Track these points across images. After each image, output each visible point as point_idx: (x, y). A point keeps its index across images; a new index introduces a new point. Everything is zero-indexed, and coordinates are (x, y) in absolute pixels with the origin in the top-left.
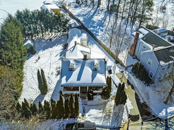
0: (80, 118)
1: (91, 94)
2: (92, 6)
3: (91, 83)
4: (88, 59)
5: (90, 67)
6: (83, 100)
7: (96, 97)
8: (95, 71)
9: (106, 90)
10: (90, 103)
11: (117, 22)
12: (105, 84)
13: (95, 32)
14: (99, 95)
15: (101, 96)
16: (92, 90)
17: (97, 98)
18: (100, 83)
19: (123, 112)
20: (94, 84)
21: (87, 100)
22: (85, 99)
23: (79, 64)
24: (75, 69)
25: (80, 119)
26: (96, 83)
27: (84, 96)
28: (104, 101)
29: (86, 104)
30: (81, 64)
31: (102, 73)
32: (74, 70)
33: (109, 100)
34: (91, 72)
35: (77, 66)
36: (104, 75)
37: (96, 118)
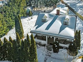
1: (56, 46)
3: (58, 34)
4: (61, 15)
5: (61, 21)
6: (48, 51)
7: (61, 51)
8: (65, 25)
9: (72, 44)
10: (54, 55)
12: (72, 37)
13: (76, 10)
14: (65, 49)
15: (67, 51)
16: (58, 42)
17: (63, 51)
18: (67, 35)
20: (61, 35)
21: (52, 51)
22: (51, 50)
23: (52, 17)
24: (48, 21)
26: (63, 35)
27: (50, 47)
28: (69, 57)
29: (50, 56)
30: (53, 18)
31: (71, 28)
32: (46, 22)
33: (76, 57)
34: (61, 24)
35: (50, 19)
36: (73, 30)
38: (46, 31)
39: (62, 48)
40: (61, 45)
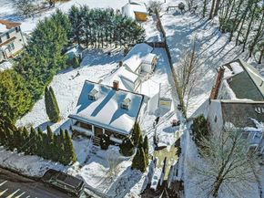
0: (74, 168)
2: (200, 16)
3: (108, 124)
4: (120, 90)
6: (94, 146)
8: (123, 109)
9: (125, 142)
11: (226, 48)
14: (117, 145)
15: (119, 149)
16: (106, 136)
17: (113, 149)
19: (136, 181)
20: (112, 127)
21: (99, 147)
23: (105, 93)
25: (73, 171)
27: (98, 141)
29: (94, 153)
30: (107, 94)
31: (131, 116)
32: (95, 100)
35: (102, 95)
37: (94, 176)
38: (92, 118)
39: (113, 143)
40: (112, 139)
